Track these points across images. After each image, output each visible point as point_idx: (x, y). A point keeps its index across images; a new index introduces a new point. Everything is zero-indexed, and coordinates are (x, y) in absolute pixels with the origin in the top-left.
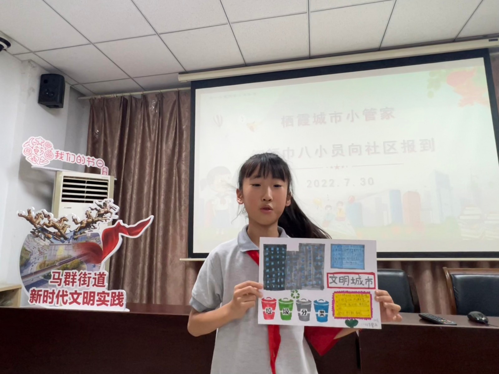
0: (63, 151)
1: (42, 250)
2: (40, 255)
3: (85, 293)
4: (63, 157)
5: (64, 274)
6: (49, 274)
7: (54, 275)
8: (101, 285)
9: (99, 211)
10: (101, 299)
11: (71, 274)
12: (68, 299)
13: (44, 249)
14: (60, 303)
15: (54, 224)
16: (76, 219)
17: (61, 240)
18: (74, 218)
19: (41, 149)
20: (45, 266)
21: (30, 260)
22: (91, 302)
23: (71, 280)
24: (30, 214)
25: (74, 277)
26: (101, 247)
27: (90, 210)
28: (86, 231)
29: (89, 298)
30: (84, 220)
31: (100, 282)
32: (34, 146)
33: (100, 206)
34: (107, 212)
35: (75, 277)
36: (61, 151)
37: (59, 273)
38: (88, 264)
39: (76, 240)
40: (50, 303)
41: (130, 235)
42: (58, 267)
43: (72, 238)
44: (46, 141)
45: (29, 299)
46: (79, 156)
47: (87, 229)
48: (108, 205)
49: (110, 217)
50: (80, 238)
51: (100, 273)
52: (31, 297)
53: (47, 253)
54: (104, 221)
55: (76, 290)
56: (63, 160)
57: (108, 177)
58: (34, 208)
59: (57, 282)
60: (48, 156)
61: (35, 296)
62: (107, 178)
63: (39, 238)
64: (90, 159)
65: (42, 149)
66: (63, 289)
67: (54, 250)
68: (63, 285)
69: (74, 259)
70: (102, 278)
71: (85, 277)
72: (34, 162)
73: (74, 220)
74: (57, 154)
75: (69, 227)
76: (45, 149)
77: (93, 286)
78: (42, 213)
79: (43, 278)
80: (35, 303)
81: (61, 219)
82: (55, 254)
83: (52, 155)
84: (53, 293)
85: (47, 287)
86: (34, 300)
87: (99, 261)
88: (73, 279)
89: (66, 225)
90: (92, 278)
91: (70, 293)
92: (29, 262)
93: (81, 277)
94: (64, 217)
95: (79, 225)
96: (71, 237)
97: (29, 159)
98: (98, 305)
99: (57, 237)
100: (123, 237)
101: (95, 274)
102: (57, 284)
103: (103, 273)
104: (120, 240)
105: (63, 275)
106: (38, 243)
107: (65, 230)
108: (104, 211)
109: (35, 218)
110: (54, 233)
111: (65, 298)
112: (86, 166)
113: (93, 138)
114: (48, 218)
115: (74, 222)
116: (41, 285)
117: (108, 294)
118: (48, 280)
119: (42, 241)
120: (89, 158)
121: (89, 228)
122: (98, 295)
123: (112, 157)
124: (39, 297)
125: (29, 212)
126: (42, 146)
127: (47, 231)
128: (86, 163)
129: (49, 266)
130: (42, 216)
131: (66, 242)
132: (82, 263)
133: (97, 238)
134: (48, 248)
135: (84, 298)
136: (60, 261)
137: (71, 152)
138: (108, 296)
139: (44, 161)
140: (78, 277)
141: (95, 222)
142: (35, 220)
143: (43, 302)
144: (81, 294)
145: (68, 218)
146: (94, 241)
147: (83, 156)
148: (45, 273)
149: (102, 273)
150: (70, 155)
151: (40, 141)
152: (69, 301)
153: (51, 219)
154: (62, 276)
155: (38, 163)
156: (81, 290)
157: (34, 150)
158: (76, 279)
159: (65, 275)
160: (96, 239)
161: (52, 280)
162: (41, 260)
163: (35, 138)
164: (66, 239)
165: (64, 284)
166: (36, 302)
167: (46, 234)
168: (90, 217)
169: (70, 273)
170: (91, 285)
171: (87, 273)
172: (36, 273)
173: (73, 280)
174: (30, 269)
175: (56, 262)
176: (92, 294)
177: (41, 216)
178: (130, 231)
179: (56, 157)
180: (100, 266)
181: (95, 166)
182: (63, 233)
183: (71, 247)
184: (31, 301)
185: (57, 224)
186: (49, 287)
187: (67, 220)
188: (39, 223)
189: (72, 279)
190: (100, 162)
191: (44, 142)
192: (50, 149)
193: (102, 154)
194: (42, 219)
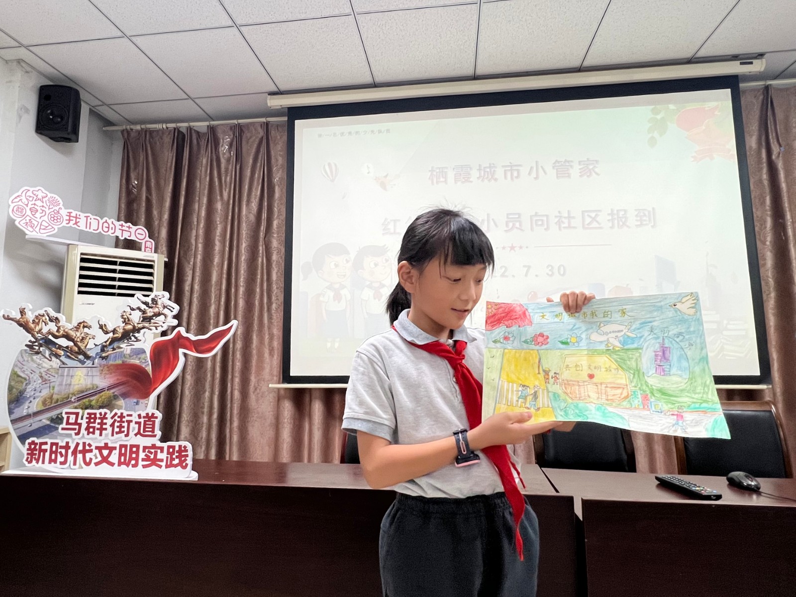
0: (79, 213)
1: (47, 375)
2: (42, 385)
3: (121, 446)
4: (79, 222)
5: (86, 416)
6: (60, 417)
7: (68, 418)
8: (150, 433)
9: (144, 312)
10: (150, 457)
11: (98, 416)
12: (94, 458)
13: (50, 375)
14: (80, 464)
15: (66, 332)
16: (105, 325)
17: (80, 359)
18: (100, 323)
19: (41, 208)
20: (51, 403)
21: (25, 393)
22: (133, 462)
23: (99, 426)
24: (24, 316)
25: (102, 421)
26: (148, 371)
27: (128, 310)
28: (123, 345)
29: (129, 455)
30: (119, 327)
31: (147, 429)
32: (29, 202)
33: (146, 304)
34: (158, 315)
35: (105, 421)
36: (77, 212)
37: (77, 414)
38: (126, 399)
39: (106, 359)
40: (61, 463)
41: (198, 352)
42: (76, 404)
43: (98, 357)
44: (49, 195)
45: (26, 457)
46: (106, 220)
47: (124, 341)
48: (159, 302)
49: (164, 323)
50: (112, 355)
51: (147, 414)
52: (28, 454)
53: (56, 380)
54: (154, 328)
55: (106, 441)
56: (79, 227)
57: (155, 257)
58: (31, 307)
59: (75, 429)
60: (54, 219)
61: (35, 452)
62: (153, 257)
63: (40, 355)
64: (124, 226)
65: (44, 209)
66: (84, 440)
67: (67, 376)
68: (83, 434)
69: (102, 390)
70: (151, 423)
71: (121, 421)
72: (30, 228)
73: (101, 327)
74: (70, 216)
75: (93, 338)
76: (49, 209)
77: (136, 435)
78: (45, 314)
79: (48, 422)
80: (36, 464)
81: (78, 325)
82: (69, 382)
83: (60, 219)
84: (67, 447)
85: (56, 438)
86: (33, 459)
87: (146, 395)
88: (102, 424)
89: (87, 334)
90: (134, 422)
91: (97, 448)
92: (24, 395)
93: (115, 420)
94: (84, 322)
95: (111, 335)
96: (97, 354)
97: (21, 223)
98: (144, 466)
99: (72, 355)
100: (185, 355)
101: (139, 416)
102: (73, 432)
103: (153, 414)
104: (182, 359)
105: (84, 417)
106: (39, 365)
107: (86, 343)
108: (154, 312)
109: (33, 323)
110: (67, 347)
111: (88, 456)
112: (117, 237)
113: (129, 192)
114: (56, 323)
115: (101, 330)
116: (47, 434)
117: (162, 449)
118: (57, 426)
119: (46, 360)
120: (122, 226)
121: (128, 340)
122: (144, 451)
123: (160, 226)
124: (42, 453)
125: (22, 312)
126: (43, 202)
127: (54, 344)
128: (118, 233)
129: (59, 403)
130: (46, 319)
131: (89, 363)
132: (115, 397)
133: (143, 356)
134: (57, 373)
135: (120, 454)
136: (78, 394)
137: (93, 215)
138: (162, 451)
139: (47, 227)
140: (109, 421)
141: (138, 331)
142: (33, 326)
143: (50, 463)
144: (115, 448)
145: (90, 323)
146: (137, 362)
147: (112, 222)
148: (53, 414)
149: (150, 415)
150: (91, 219)
151: (40, 195)
152: (94, 461)
153: (60, 324)
154: (82, 419)
155: (38, 232)
156: (116, 442)
157: (30, 209)
158: (106, 424)
159: (87, 418)
160: (140, 359)
161: (64, 425)
162: (45, 393)
163: (32, 189)
164: (87, 357)
165: (86, 433)
166: (37, 462)
167: (54, 349)
168: (129, 322)
169: (95, 414)
170: (132, 434)
171: (125, 414)
172: (36, 414)
173: (101, 426)
174: (27, 407)
175: (70, 396)
176: (134, 449)
177: (44, 318)
178: (198, 346)
179: (68, 222)
180: (147, 402)
181: (133, 238)
182: (82, 348)
183: (96, 372)
184: (29, 460)
185: (72, 333)
186: (58, 437)
187: (89, 327)
188: (41, 330)
189: (98, 424)
190: (140, 231)
191: (47, 196)
192: (57, 208)
193: (143, 220)
194: (46, 324)
